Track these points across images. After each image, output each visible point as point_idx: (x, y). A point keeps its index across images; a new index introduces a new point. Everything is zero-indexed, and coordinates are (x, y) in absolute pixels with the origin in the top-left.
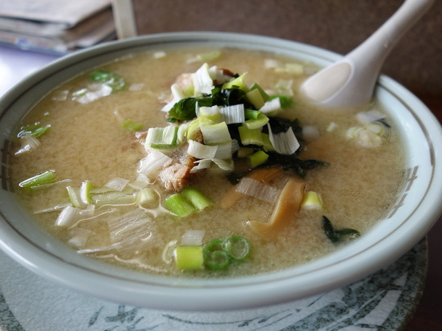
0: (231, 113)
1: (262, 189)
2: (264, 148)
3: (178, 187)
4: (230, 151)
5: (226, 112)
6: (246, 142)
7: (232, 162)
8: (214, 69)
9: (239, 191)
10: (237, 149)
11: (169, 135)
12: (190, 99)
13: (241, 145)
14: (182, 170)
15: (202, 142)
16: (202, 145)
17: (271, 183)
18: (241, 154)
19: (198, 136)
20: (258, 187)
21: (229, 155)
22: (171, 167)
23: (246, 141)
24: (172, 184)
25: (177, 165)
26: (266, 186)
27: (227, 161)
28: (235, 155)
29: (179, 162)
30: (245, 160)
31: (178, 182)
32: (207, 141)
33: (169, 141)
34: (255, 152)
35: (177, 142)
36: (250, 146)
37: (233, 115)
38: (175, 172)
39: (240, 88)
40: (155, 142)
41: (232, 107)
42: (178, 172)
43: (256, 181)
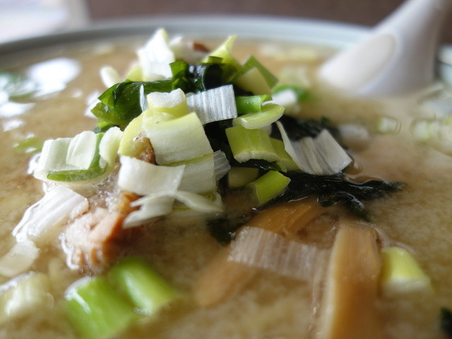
0: (208, 104)
1: (285, 251)
2: (279, 164)
3: (97, 261)
4: (212, 174)
5: (199, 102)
6: (242, 155)
7: (219, 197)
8: (177, 40)
9: (238, 259)
10: (226, 170)
11: (81, 150)
12: (129, 83)
13: (233, 162)
14: (106, 222)
15: (153, 160)
16: (152, 166)
17: (303, 235)
18: (235, 180)
19: (143, 149)
20: (276, 245)
21: (211, 184)
22: (84, 218)
23: (244, 153)
24: (82, 256)
25: (99, 211)
26: (293, 244)
27: (207, 195)
28: (223, 183)
29: (104, 206)
30: (245, 190)
31: (95, 251)
32: (162, 157)
33: (84, 163)
34: (262, 173)
35: (102, 165)
36: (252, 163)
37: (212, 106)
38: (92, 227)
39: (223, 62)
40: (55, 167)
41: (211, 92)
42: (97, 228)
43: (270, 233)
